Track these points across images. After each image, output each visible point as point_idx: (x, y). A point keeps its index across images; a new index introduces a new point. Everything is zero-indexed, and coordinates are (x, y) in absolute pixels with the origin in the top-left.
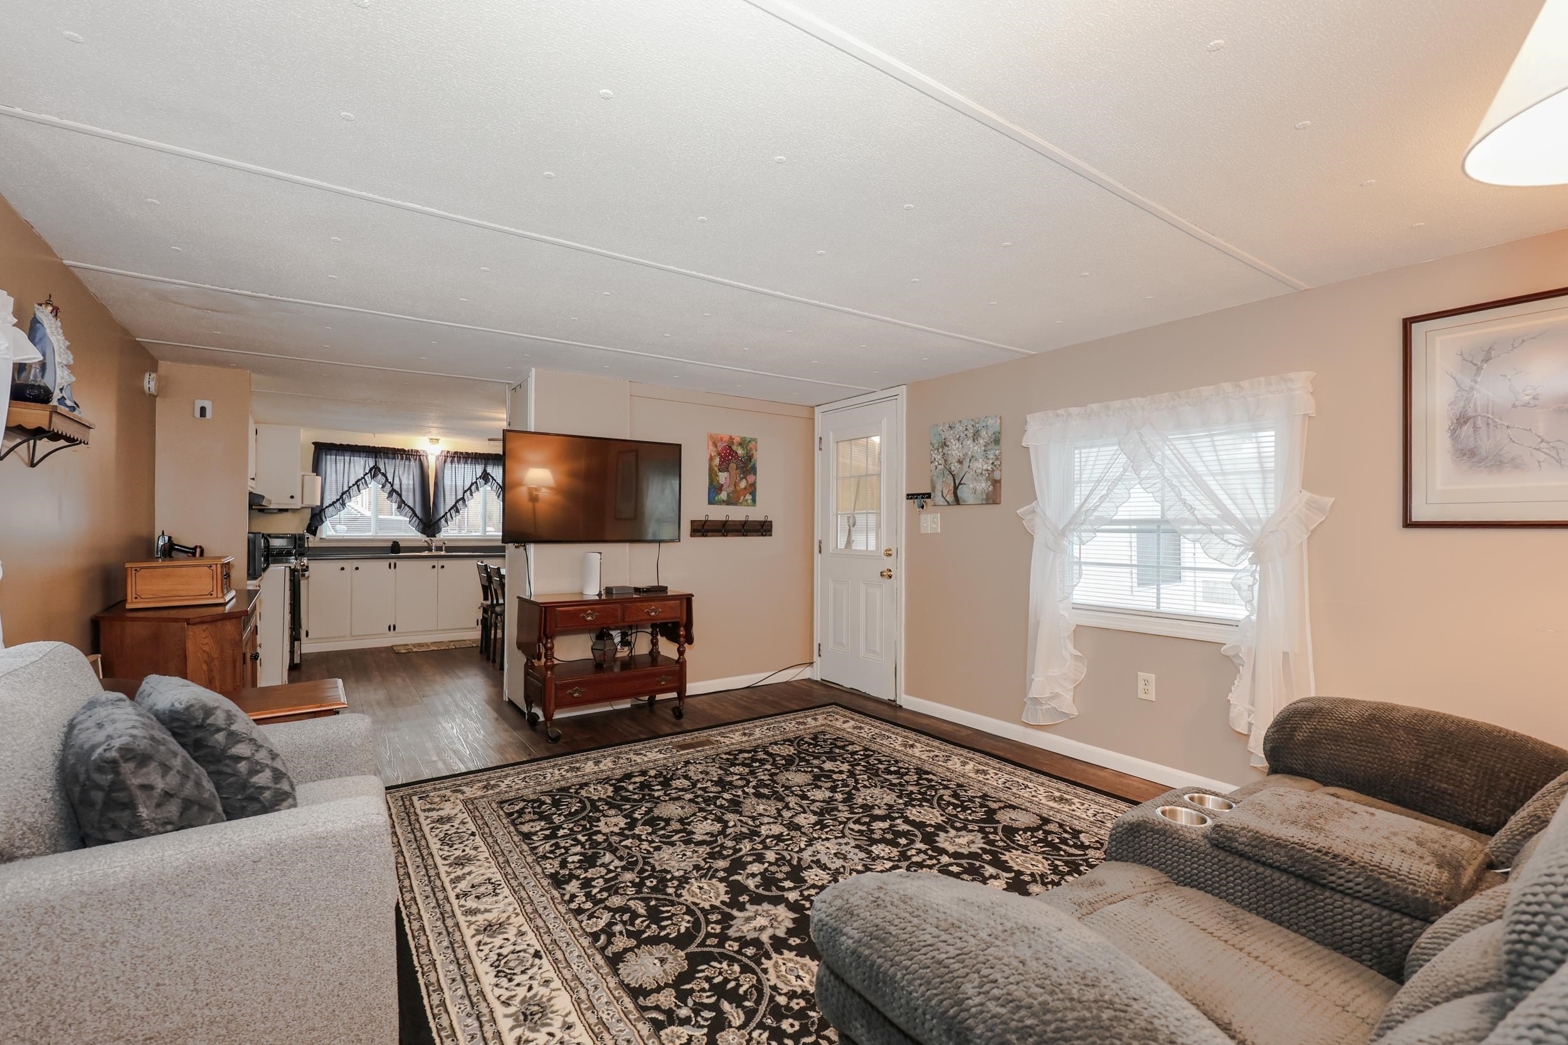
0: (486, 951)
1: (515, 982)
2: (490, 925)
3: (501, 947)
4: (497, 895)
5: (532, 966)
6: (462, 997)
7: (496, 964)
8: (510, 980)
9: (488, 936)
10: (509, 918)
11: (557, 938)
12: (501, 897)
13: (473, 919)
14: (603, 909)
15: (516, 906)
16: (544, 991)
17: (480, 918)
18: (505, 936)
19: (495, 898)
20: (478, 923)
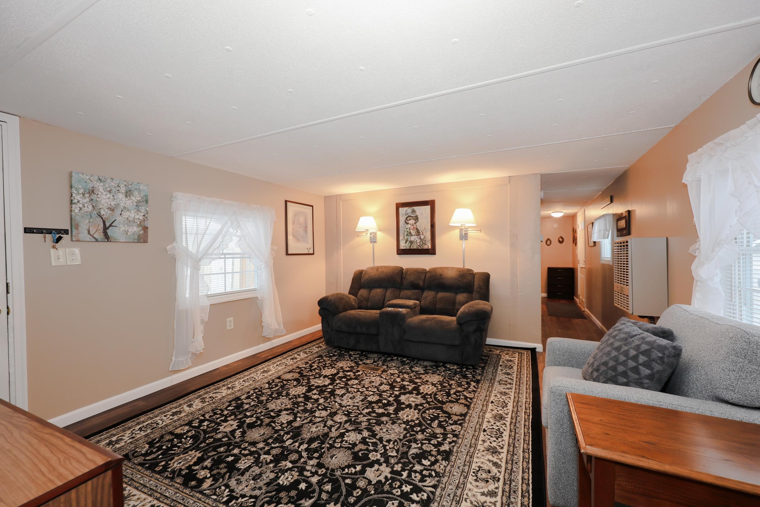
0: (501, 443)
1: (498, 427)
2: (493, 453)
3: (495, 441)
4: (479, 467)
5: (489, 429)
6: (518, 433)
7: (500, 436)
8: (499, 429)
9: (496, 448)
10: (483, 451)
11: (473, 432)
12: (479, 464)
13: (498, 461)
14: (446, 431)
15: (476, 454)
16: (491, 420)
17: (495, 460)
18: (490, 444)
19: (481, 466)
20: (497, 457)
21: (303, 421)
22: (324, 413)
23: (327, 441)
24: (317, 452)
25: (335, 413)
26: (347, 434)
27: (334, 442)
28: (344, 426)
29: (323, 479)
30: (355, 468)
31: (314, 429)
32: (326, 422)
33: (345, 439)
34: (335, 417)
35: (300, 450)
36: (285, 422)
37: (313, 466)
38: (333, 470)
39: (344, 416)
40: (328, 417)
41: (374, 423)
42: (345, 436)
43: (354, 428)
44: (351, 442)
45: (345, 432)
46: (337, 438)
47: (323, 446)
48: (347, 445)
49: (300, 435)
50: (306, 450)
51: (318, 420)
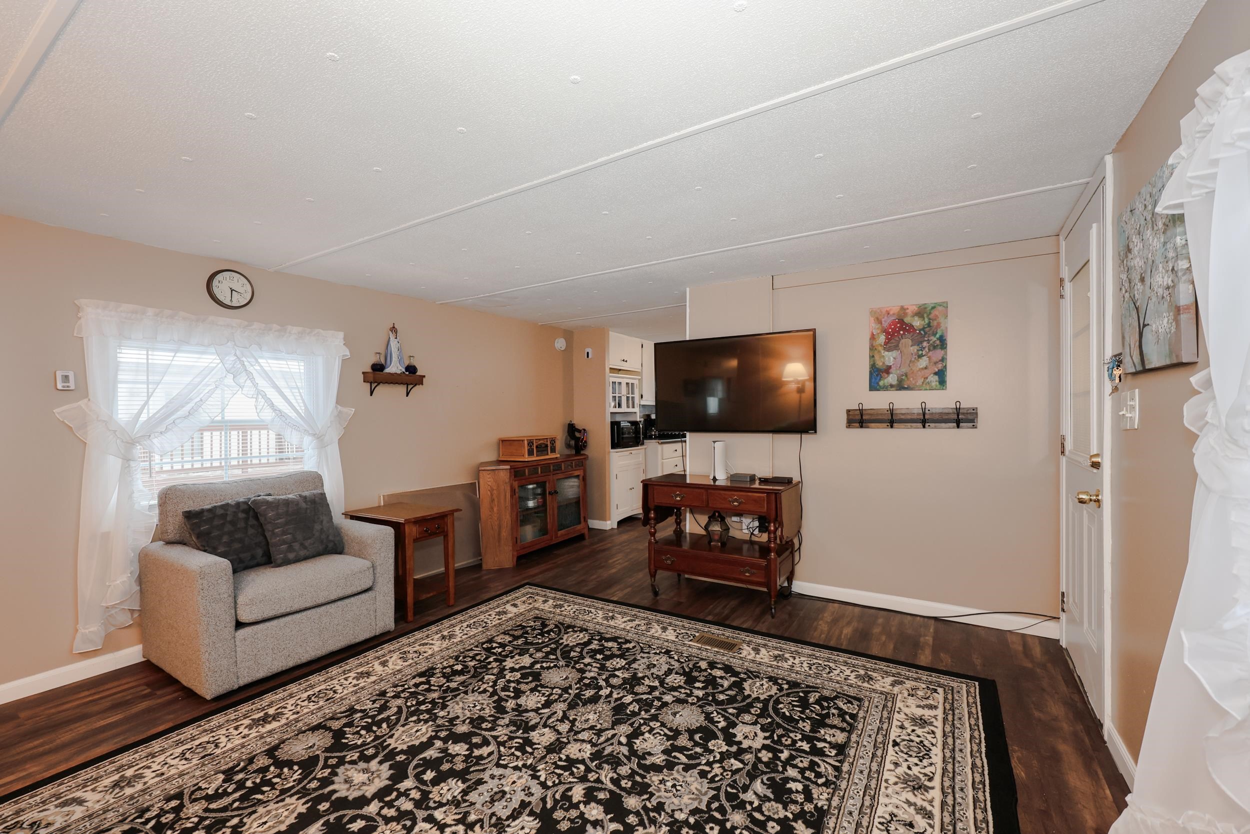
21: (614, 736)
22: (573, 750)
23: (572, 696)
24: (585, 685)
25: (551, 749)
26: (539, 705)
27: (561, 696)
28: (541, 718)
29: (579, 660)
30: (541, 666)
31: (592, 717)
32: (571, 730)
33: (544, 699)
34: (552, 740)
35: (609, 689)
36: (647, 735)
37: (590, 671)
38: (567, 666)
39: (535, 741)
40: (565, 740)
41: (487, 721)
42: (543, 702)
43: (524, 715)
44: (537, 694)
45: (541, 709)
46: (556, 701)
47: (578, 691)
48: (544, 690)
49: (614, 708)
50: (601, 688)
51: (585, 736)
